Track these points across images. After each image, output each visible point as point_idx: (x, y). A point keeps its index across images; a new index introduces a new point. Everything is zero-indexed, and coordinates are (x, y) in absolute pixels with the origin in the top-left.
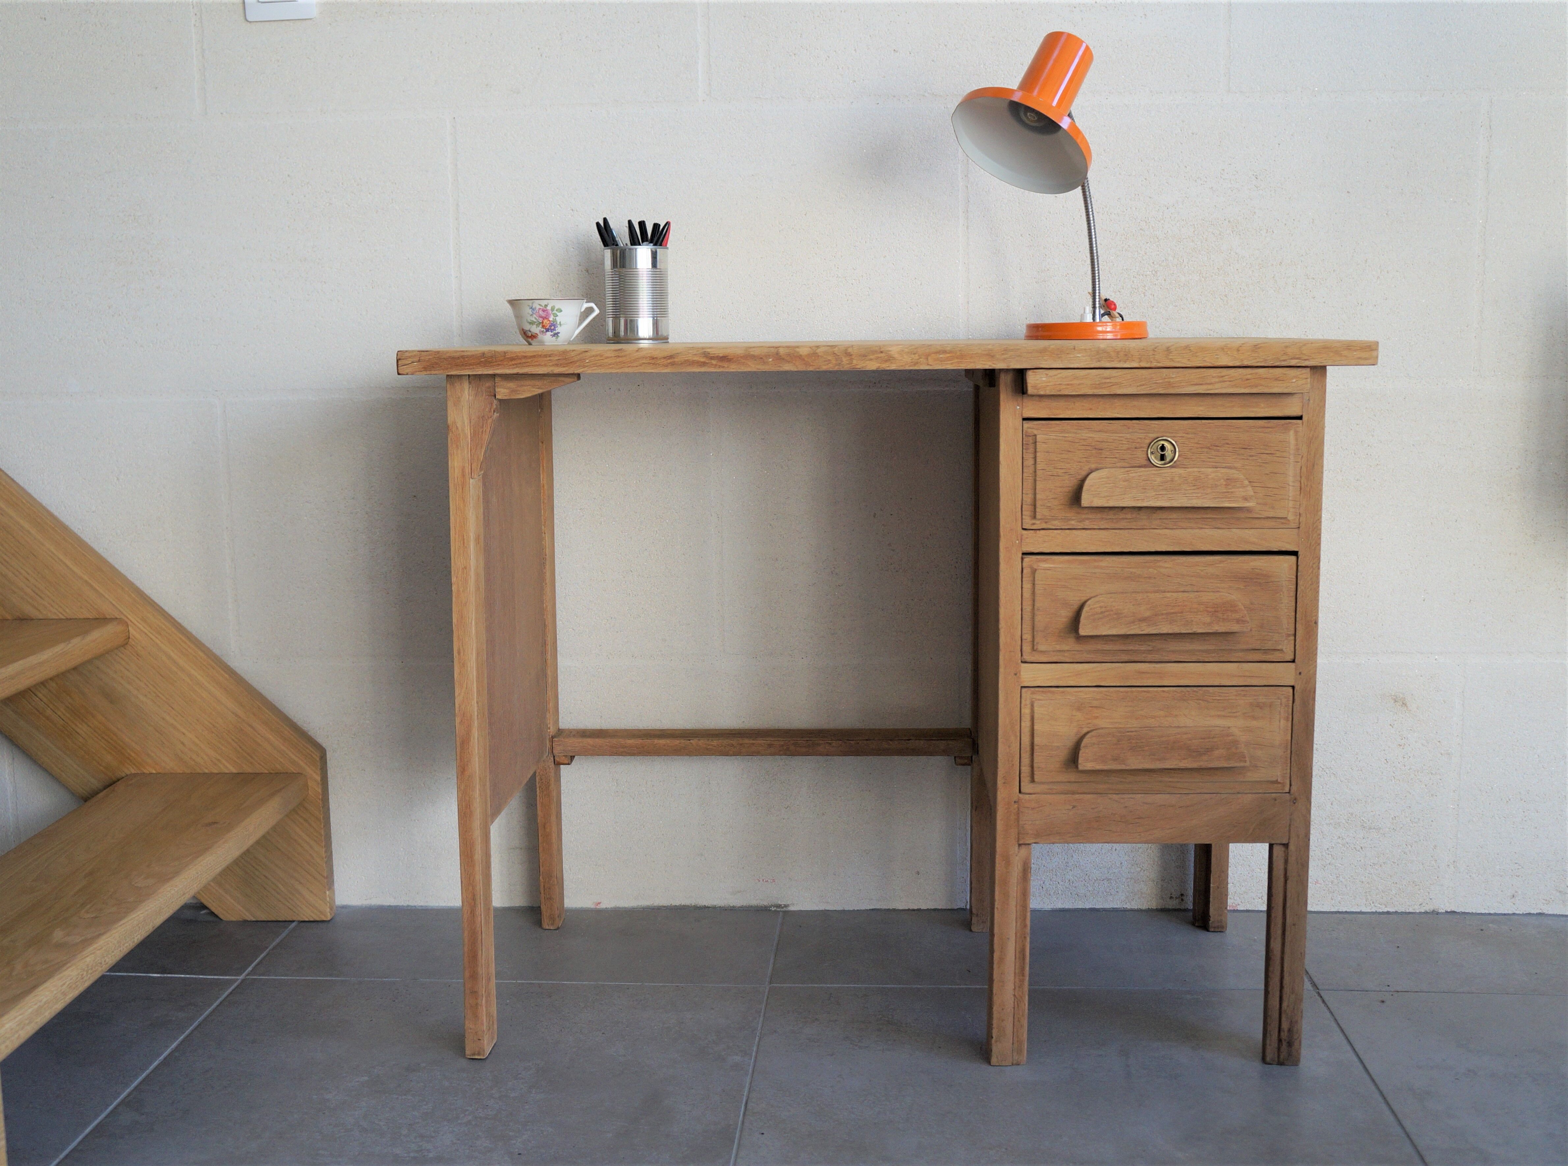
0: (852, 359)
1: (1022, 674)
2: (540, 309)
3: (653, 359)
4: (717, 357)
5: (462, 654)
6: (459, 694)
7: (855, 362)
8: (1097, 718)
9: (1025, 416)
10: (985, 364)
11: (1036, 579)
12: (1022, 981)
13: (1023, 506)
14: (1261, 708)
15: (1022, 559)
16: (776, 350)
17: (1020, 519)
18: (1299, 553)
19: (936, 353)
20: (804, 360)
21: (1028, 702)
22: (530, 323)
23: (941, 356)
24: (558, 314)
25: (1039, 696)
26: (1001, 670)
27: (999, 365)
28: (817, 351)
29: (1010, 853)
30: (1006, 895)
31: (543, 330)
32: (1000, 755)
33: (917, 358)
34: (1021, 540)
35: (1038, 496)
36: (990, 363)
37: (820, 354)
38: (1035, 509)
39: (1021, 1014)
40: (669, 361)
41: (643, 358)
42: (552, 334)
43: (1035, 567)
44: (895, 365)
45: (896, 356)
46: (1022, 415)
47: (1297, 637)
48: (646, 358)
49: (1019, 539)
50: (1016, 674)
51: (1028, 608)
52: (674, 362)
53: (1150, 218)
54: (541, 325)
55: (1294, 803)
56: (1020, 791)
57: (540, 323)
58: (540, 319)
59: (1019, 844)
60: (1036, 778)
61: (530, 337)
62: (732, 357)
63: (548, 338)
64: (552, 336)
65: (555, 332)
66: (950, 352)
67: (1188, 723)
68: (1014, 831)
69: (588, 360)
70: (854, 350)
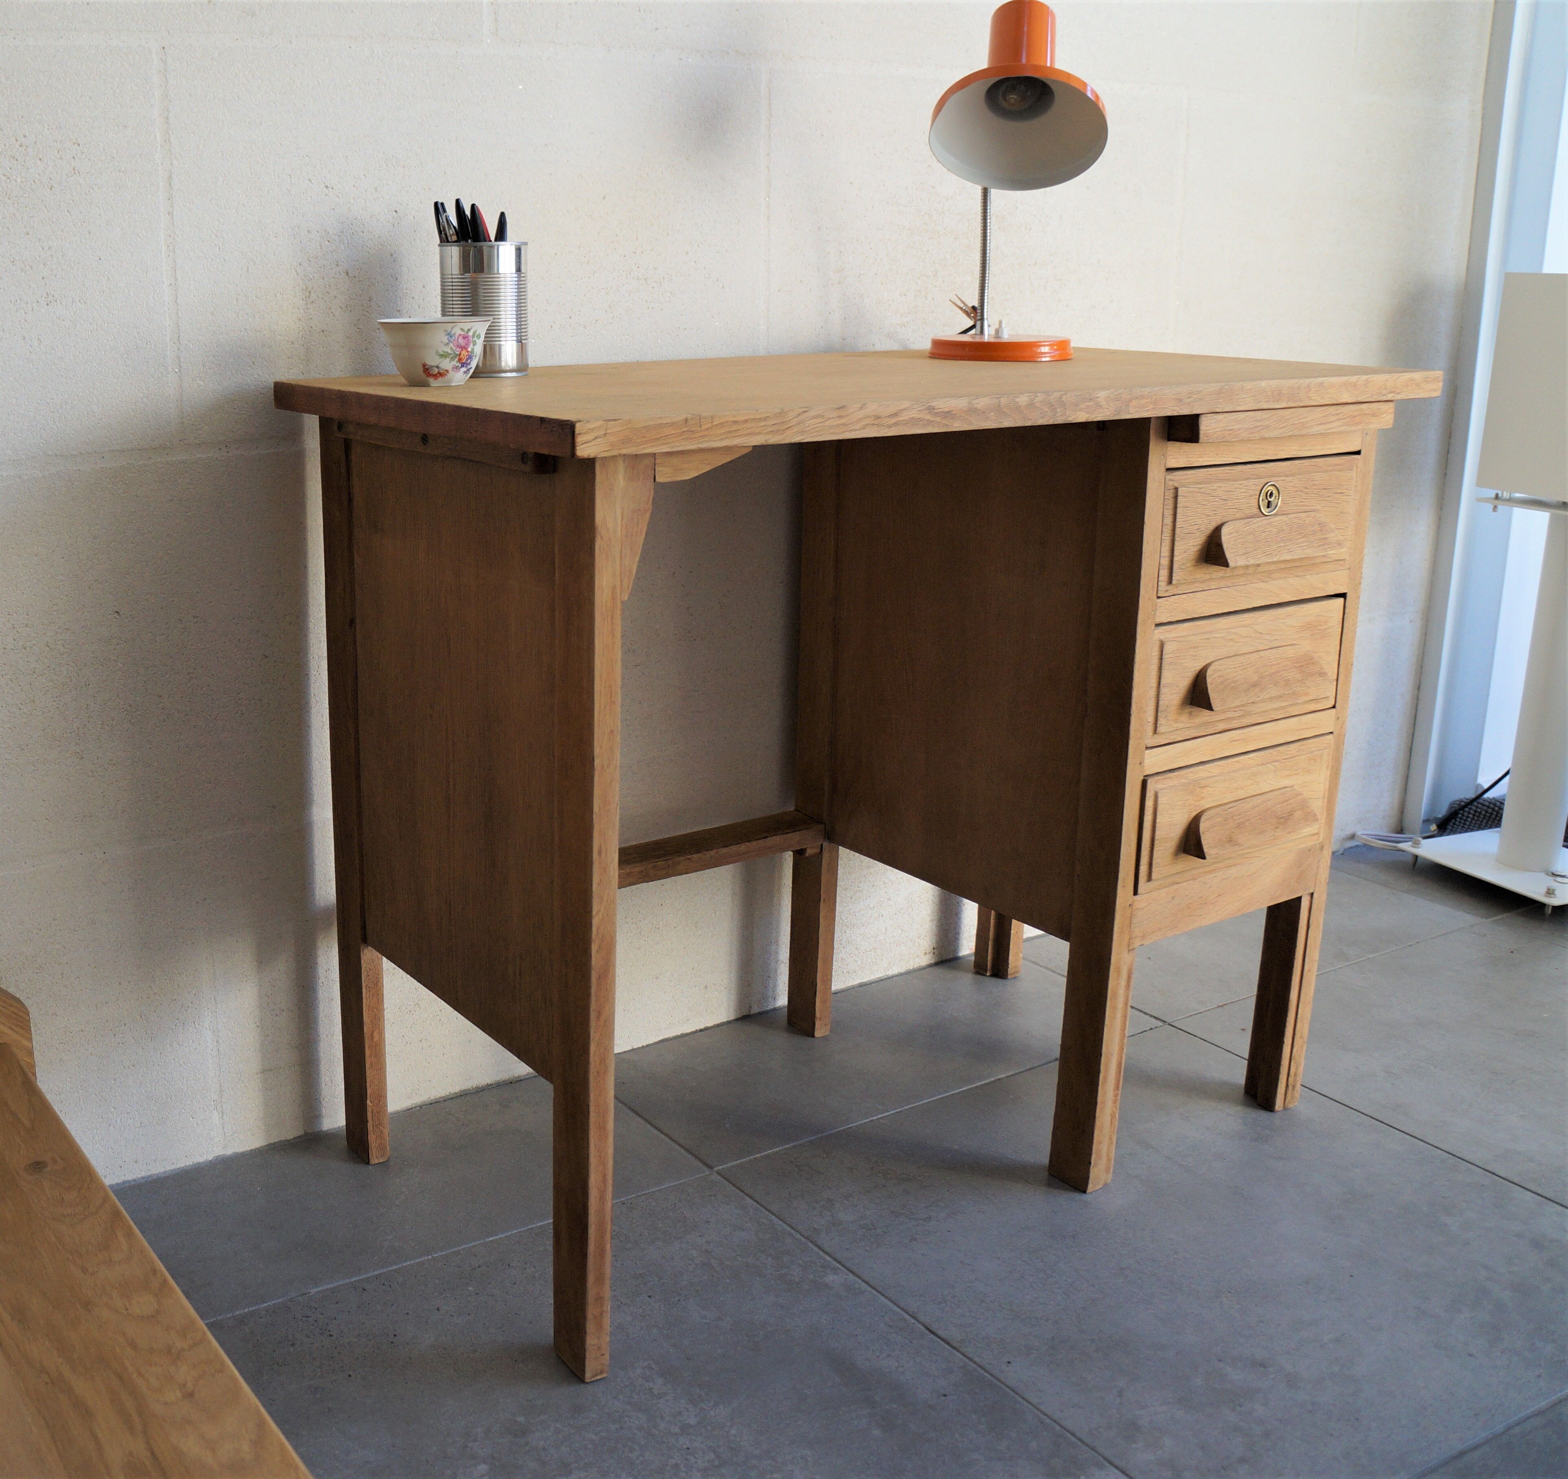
0: (1065, 410)
1: (1146, 761)
2: (460, 335)
5: (603, 855)
6: (598, 911)
7: (1068, 413)
8: (1205, 797)
9: (1169, 466)
10: (1174, 410)
11: (1164, 653)
13: (1160, 571)
14: (1315, 760)
15: (1155, 631)
17: (1156, 586)
18: (1348, 595)
20: (1021, 411)
21: (1151, 794)
22: (442, 356)
24: (477, 341)
25: (1161, 782)
26: (1129, 761)
29: (1121, 963)
30: (1114, 1009)
31: (458, 364)
32: (1122, 857)
35: (1175, 559)
37: (1037, 405)
38: (1172, 573)
42: (466, 370)
43: (1162, 637)
46: (1165, 466)
47: (1339, 681)
49: (1155, 609)
50: (1140, 764)
54: (457, 360)
55: (1321, 850)
56: (1136, 893)
57: (457, 355)
58: (458, 350)
59: (1129, 951)
60: (1153, 876)
61: (434, 376)
62: (956, 415)
63: (459, 376)
64: (465, 373)
65: (469, 367)
66: (1148, 397)
67: (1267, 788)
68: (1126, 938)
69: (807, 425)
70: (1067, 397)
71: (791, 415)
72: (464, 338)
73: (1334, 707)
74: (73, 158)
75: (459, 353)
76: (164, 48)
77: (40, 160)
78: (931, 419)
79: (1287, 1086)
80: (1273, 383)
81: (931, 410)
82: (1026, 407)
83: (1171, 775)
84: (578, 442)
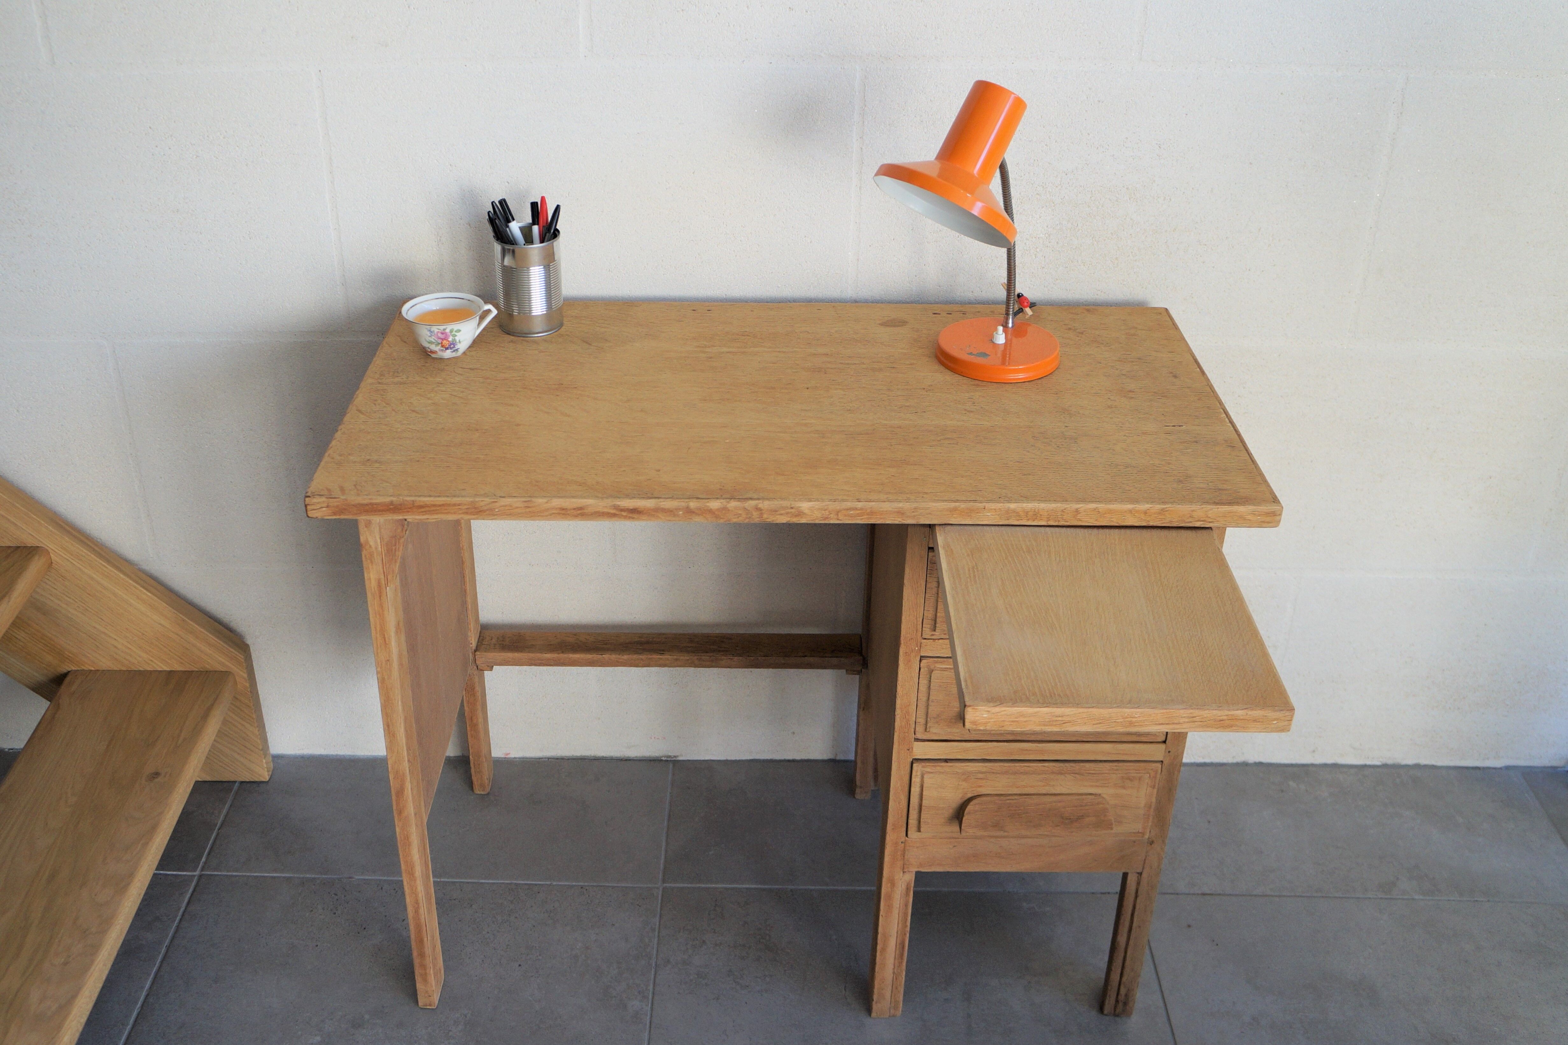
0: (762, 514)
1: (914, 749)
2: (438, 332)
3: (563, 509)
4: (628, 509)
7: (765, 516)
8: (980, 786)
9: (931, 546)
10: (895, 520)
11: (932, 677)
12: (901, 963)
13: (924, 619)
14: (1131, 779)
15: (920, 661)
16: (686, 504)
17: (921, 630)
19: (847, 510)
21: (919, 773)
22: (429, 343)
23: (852, 512)
24: (457, 334)
25: (929, 767)
26: (895, 746)
27: (908, 521)
28: (728, 506)
29: (895, 878)
30: (890, 907)
31: (442, 349)
33: (827, 513)
34: (921, 647)
36: (900, 520)
37: (730, 509)
38: (935, 624)
39: (899, 983)
40: (579, 512)
41: (553, 508)
42: (452, 350)
43: (932, 667)
44: (804, 519)
45: (806, 511)
46: (928, 546)
49: (919, 646)
50: (908, 749)
51: (923, 697)
53: (1047, 184)
54: (440, 345)
55: (1151, 844)
56: (907, 835)
57: (439, 343)
58: (439, 340)
59: (903, 872)
60: (922, 829)
61: (430, 352)
62: (643, 511)
63: (448, 354)
64: (452, 352)
65: (454, 349)
66: (861, 509)
67: (1064, 791)
68: (899, 864)
69: (497, 510)
70: (765, 505)
71: (482, 504)
72: (442, 333)
73: (1165, 742)
74: (261, 145)
76: (320, 71)
77: (238, 146)
78: (617, 513)
79: (1117, 1001)
80: (1029, 506)
81: (616, 507)
82: (718, 510)
83: (943, 764)
84: (309, 507)
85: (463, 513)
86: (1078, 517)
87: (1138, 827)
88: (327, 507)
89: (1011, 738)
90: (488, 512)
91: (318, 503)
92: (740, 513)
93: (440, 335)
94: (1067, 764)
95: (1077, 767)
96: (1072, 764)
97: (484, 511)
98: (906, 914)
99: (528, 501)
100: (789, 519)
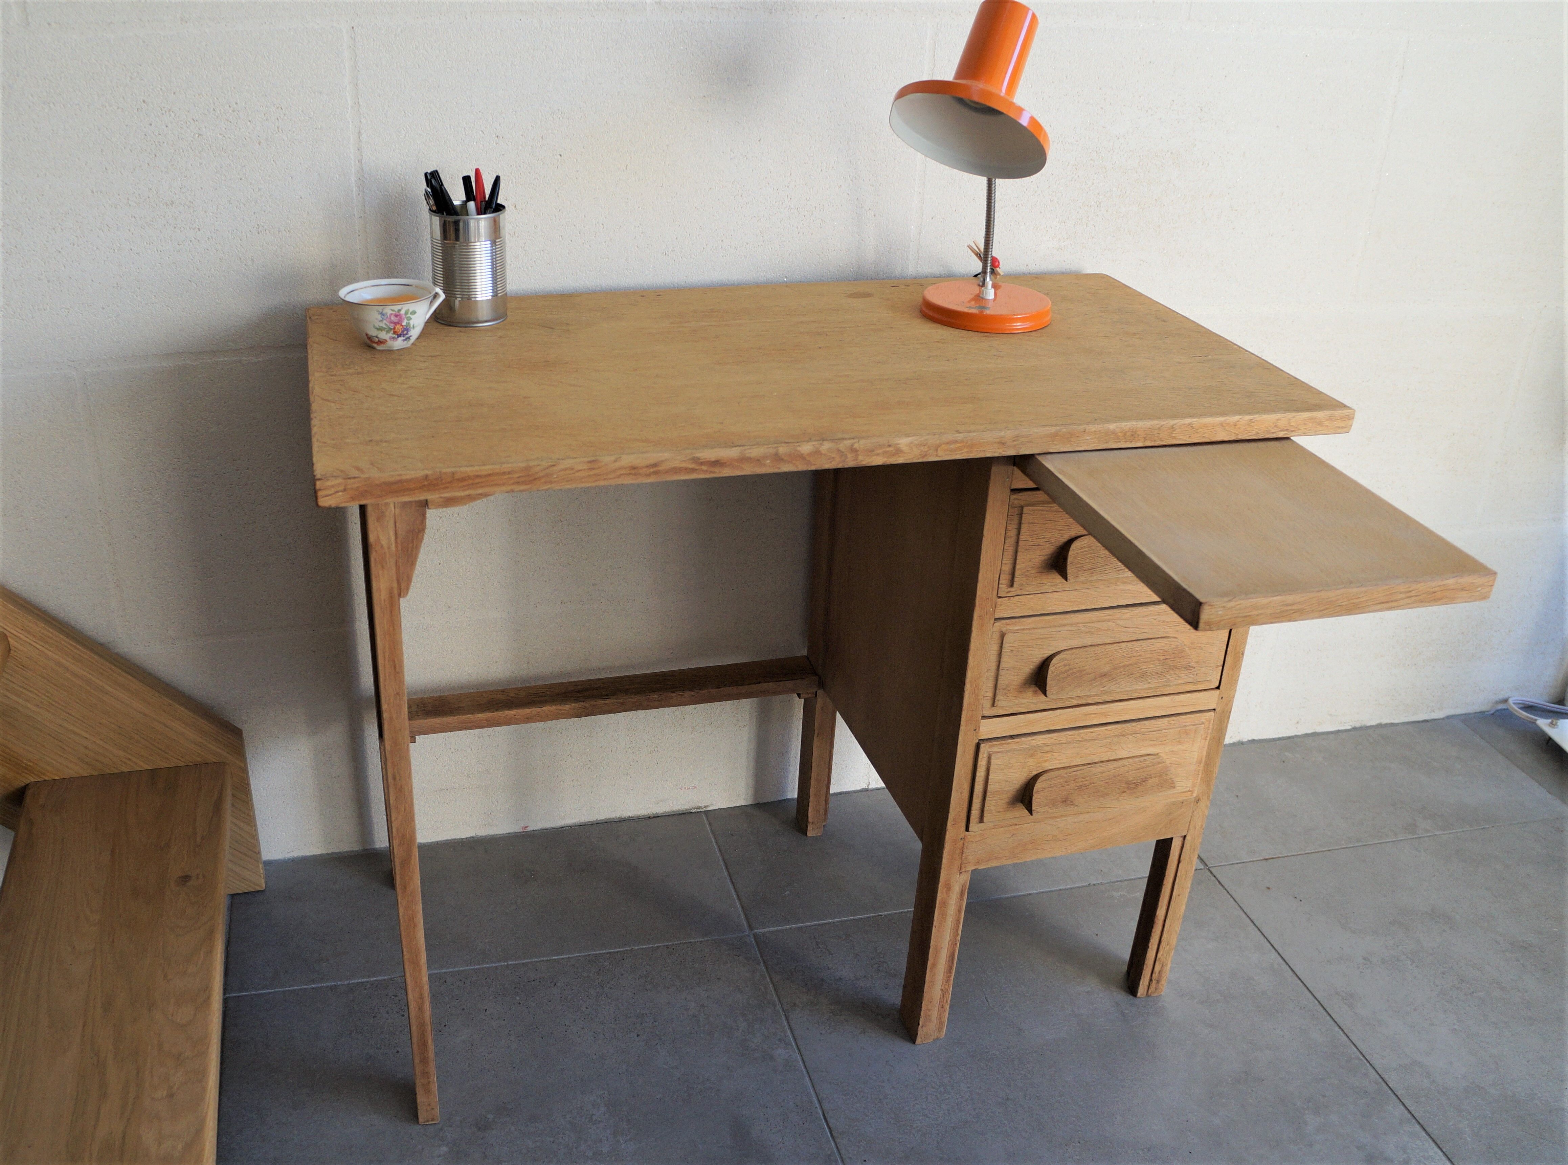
0: (857, 455)
1: (981, 728)
2: (392, 314)
3: (634, 468)
4: (709, 461)
7: (860, 458)
8: (1046, 761)
9: (1013, 487)
10: (996, 452)
11: (1004, 642)
12: (949, 978)
13: (1001, 575)
14: (1187, 734)
15: (994, 624)
16: (775, 450)
17: (997, 588)
19: (948, 443)
20: (804, 459)
21: (986, 755)
22: (377, 330)
23: (951, 447)
24: (412, 316)
25: (995, 747)
26: (962, 728)
27: (1009, 452)
28: (821, 449)
29: (951, 882)
30: (944, 916)
31: (394, 336)
33: (926, 450)
34: (995, 607)
35: (1018, 567)
36: (1000, 451)
37: (823, 452)
38: (1013, 579)
39: (945, 1001)
40: (652, 470)
41: (622, 468)
42: (404, 338)
43: (1004, 630)
44: (903, 458)
45: (905, 449)
46: (1010, 487)
47: (1225, 667)
48: (626, 468)
50: (975, 730)
51: (992, 667)
52: (659, 470)
54: (392, 332)
55: (1197, 805)
56: (967, 830)
57: (391, 329)
58: (392, 325)
59: (960, 874)
60: (985, 819)
61: (376, 343)
62: (725, 463)
63: (399, 343)
64: (404, 340)
65: (407, 336)
66: (962, 442)
67: (1125, 754)
68: (957, 863)
69: (555, 476)
70: (860, 445)
71: (538, 469)
72: (396, 316)
73: (1218, 688)
75: (392, 327)
78: (696, 468)
79: (1152, 981)
80: (1127, 425)
81: (696, 460)
82: (810, 454)
83: (1010, 741)
84: (320, 494)
85: (513, 484)
86: (1174, 435)
87: (1188, 785)
88: (345, 490)
89: (1075, 702)
90: (543, 480)
91: (333, 486)
92: (833, 456)
93: (393, 318)
94: (1128, 725)
95: (1139, 726)
96: (1134, 724)
97: (540, 478)
98: (958, 921)
99: (593, 461)
100: (886, 459)
